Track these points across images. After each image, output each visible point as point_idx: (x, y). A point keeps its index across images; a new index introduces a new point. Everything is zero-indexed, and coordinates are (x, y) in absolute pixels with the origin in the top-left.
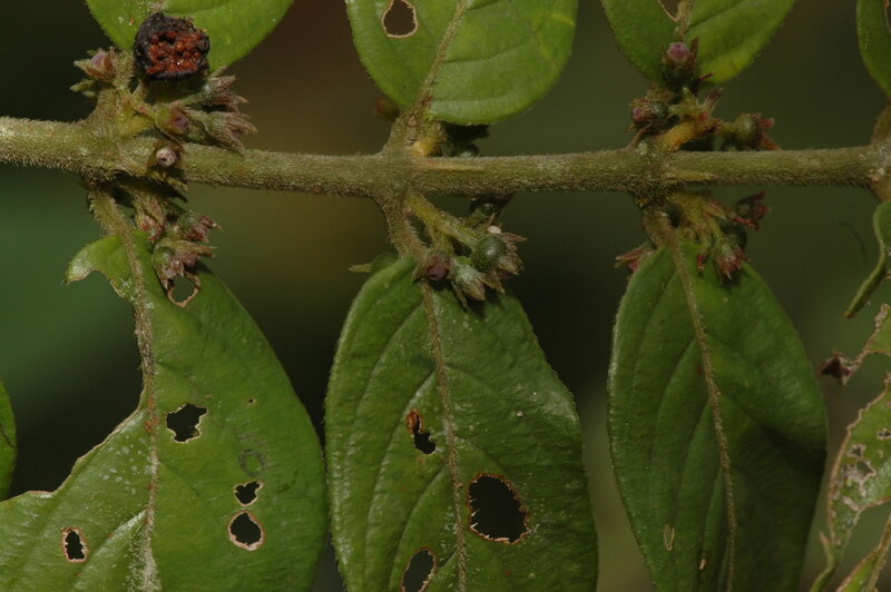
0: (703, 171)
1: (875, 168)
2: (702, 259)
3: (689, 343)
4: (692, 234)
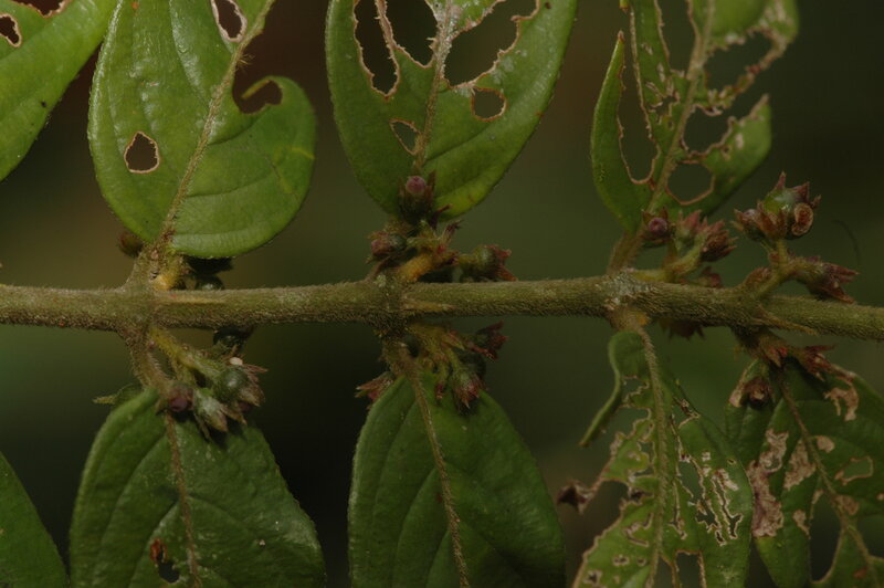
0: (441, 302)
1: (610, 298)
2: (440, 389)
3: (428, 473)
4: (431, 364)
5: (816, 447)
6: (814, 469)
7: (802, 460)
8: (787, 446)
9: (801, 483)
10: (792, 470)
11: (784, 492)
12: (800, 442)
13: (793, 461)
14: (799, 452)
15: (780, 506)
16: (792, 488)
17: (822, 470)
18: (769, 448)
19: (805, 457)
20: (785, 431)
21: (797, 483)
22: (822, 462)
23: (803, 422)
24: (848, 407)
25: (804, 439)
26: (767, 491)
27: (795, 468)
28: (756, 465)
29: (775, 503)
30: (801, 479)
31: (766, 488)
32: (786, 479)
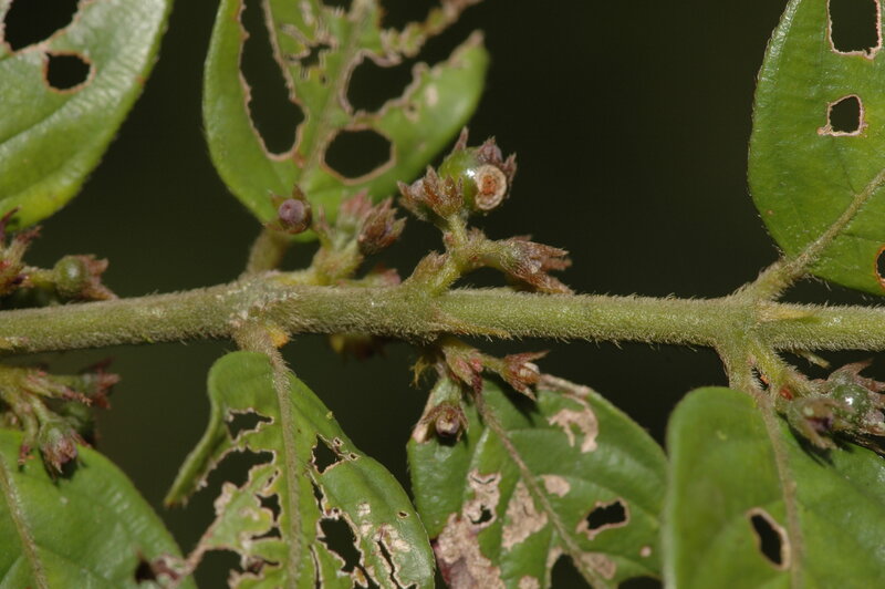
0: (9, 335)
1: (236, 312)
5: (545, 491)
6: (544, 520)
7: (525, 508)
8: (501, 491)
9: (527, 540)
10: (511, 523)
11: (504, 553)
12: (520, 485)
13: (512, 511)
14: (518, 499)
15: (498, 572)
16: (513, 548)
17: (557, 522)
18: (473, 496)
19: (530, 505)
20: (496, 472)
21: (521, 540)
22: (556, 510)
23: (523, 458)
24: (584, 434)
25: (525, 482)
26: (477, 553)
27: (516, 520)
28: (459, 519)
29: (491, 569)
30: (526, 534)
31: (475, 549)
32: (504, 536)
